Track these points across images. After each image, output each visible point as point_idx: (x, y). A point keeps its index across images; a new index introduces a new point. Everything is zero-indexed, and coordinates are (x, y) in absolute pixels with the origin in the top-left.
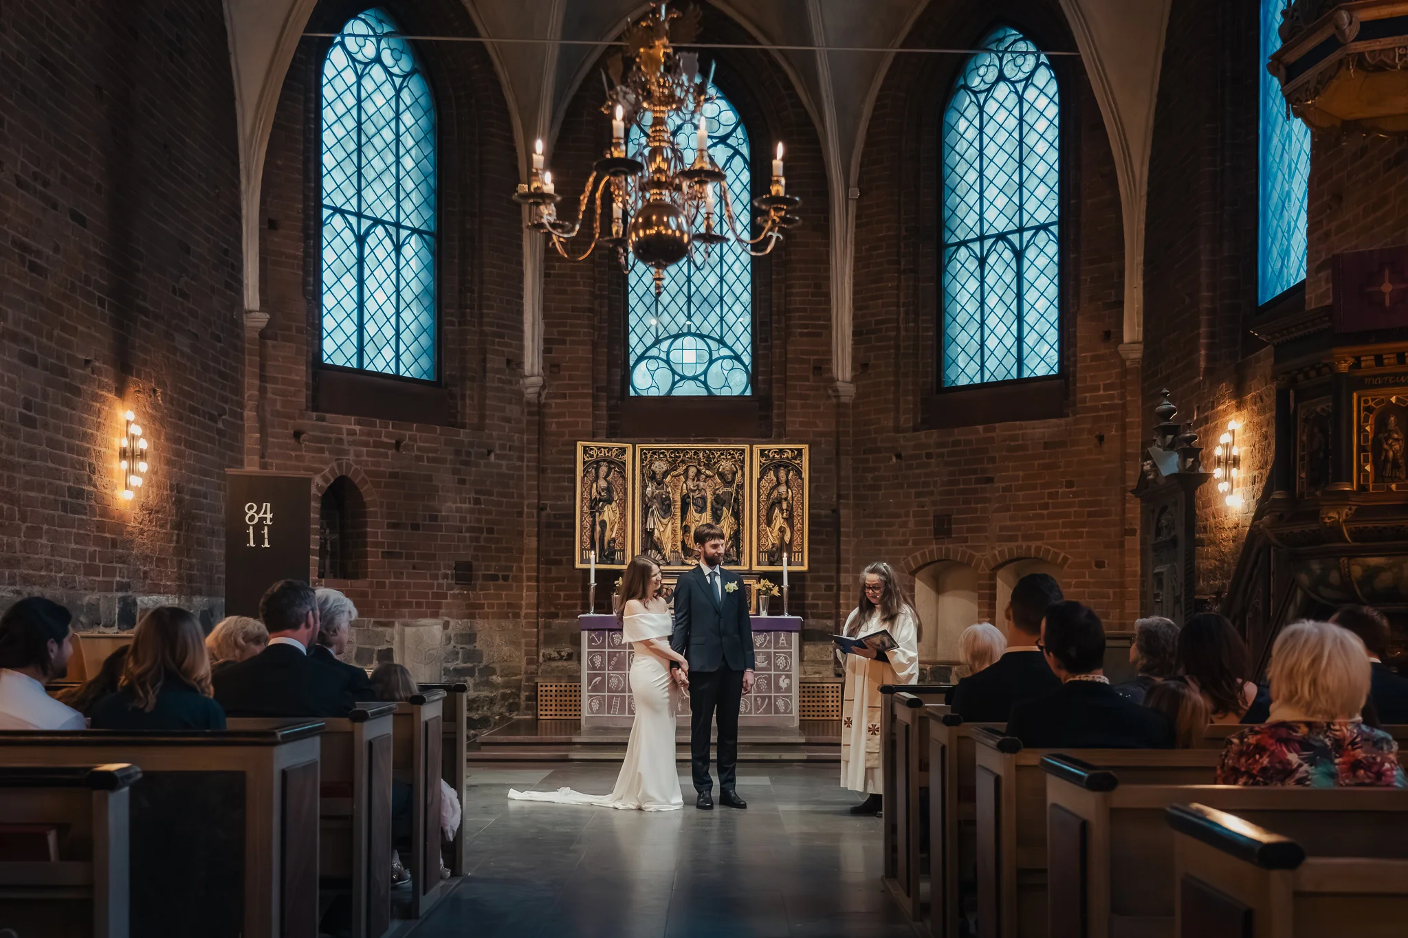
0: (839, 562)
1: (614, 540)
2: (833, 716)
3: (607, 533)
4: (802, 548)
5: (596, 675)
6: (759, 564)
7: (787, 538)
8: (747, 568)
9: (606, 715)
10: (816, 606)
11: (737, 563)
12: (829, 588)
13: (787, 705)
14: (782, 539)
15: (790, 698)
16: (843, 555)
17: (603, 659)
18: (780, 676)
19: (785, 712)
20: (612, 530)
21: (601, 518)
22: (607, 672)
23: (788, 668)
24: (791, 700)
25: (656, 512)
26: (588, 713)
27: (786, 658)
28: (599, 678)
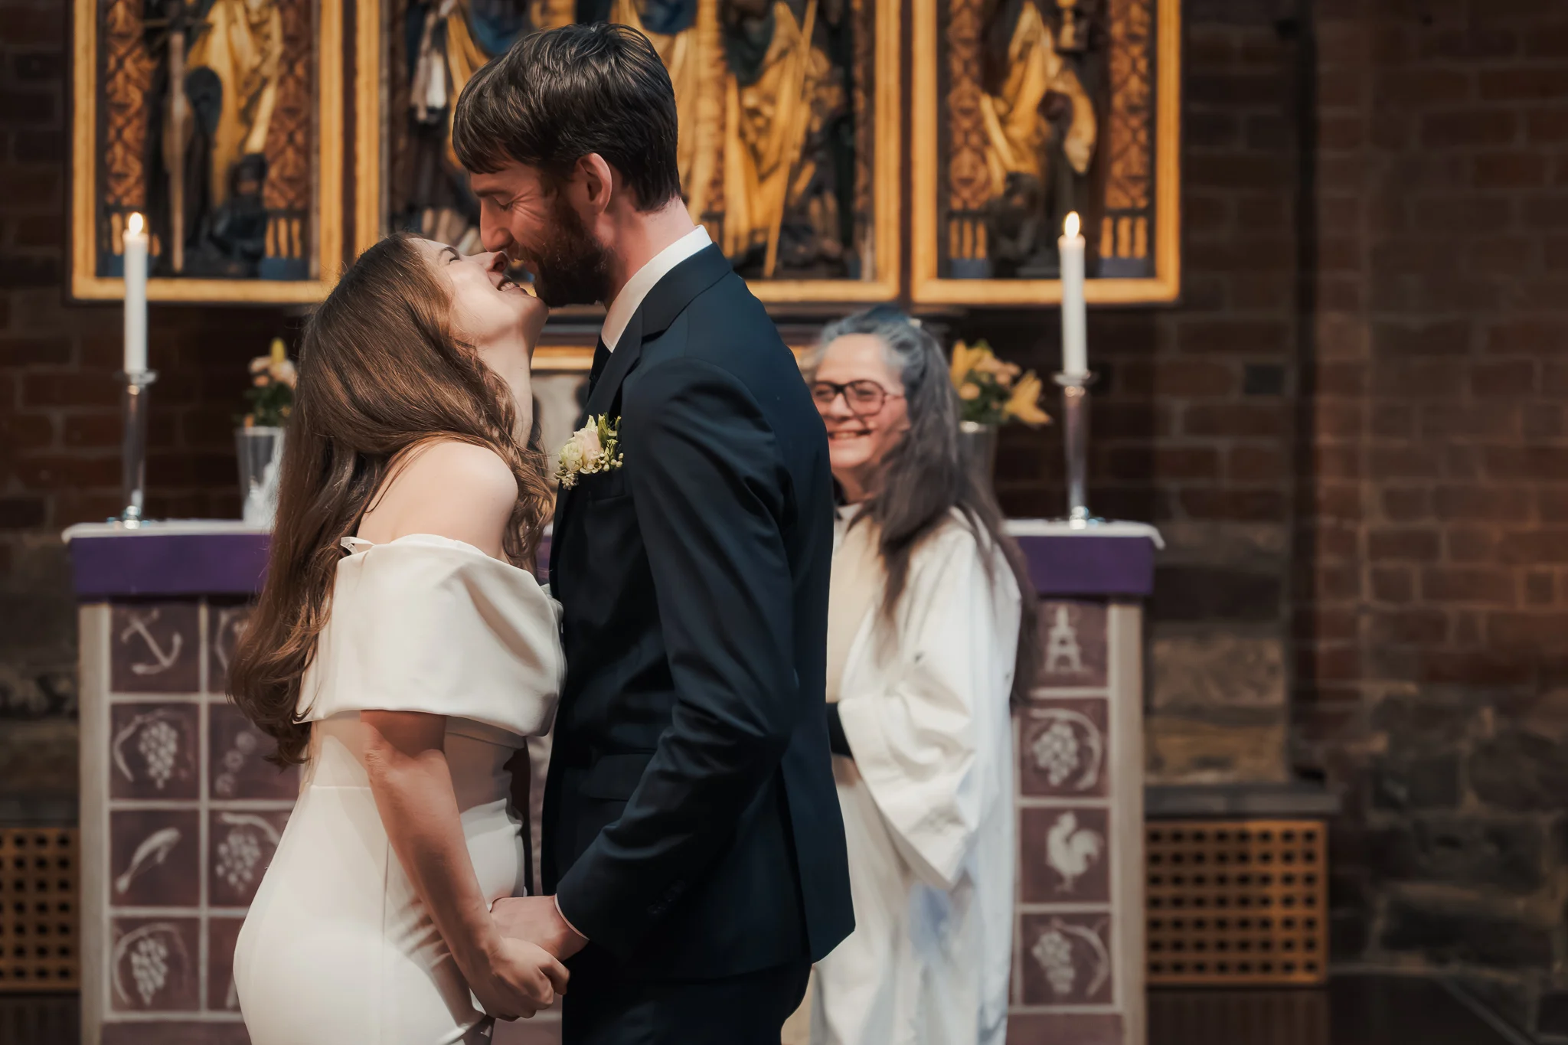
0: (1308, 256)
1: (258, 165)
2: (1289, 967)
3: (226, 132)
4: (1151, 193)
5: (155, 821)
6: (946, 269)
7: (1078, 147)
8: (885, 290)
9: (205, 1015)
10: (1201, 462)
11: (844, 268)
12: (1262, 380)
13: (1085, 960)
14: (1052, 152)
15: (1100, 923)
16: (1328, 232)
17: (186, 742)
18: (1050, 817)
19: (1078, 994)
20: (246, 117)
21: (194, 60)
22: (204, 804)
23: (1089, 779)
24: (1105, 935)
25: (456, 31)
26: (117, 1005)
27: (1079, 732)
28: (163, 838)
